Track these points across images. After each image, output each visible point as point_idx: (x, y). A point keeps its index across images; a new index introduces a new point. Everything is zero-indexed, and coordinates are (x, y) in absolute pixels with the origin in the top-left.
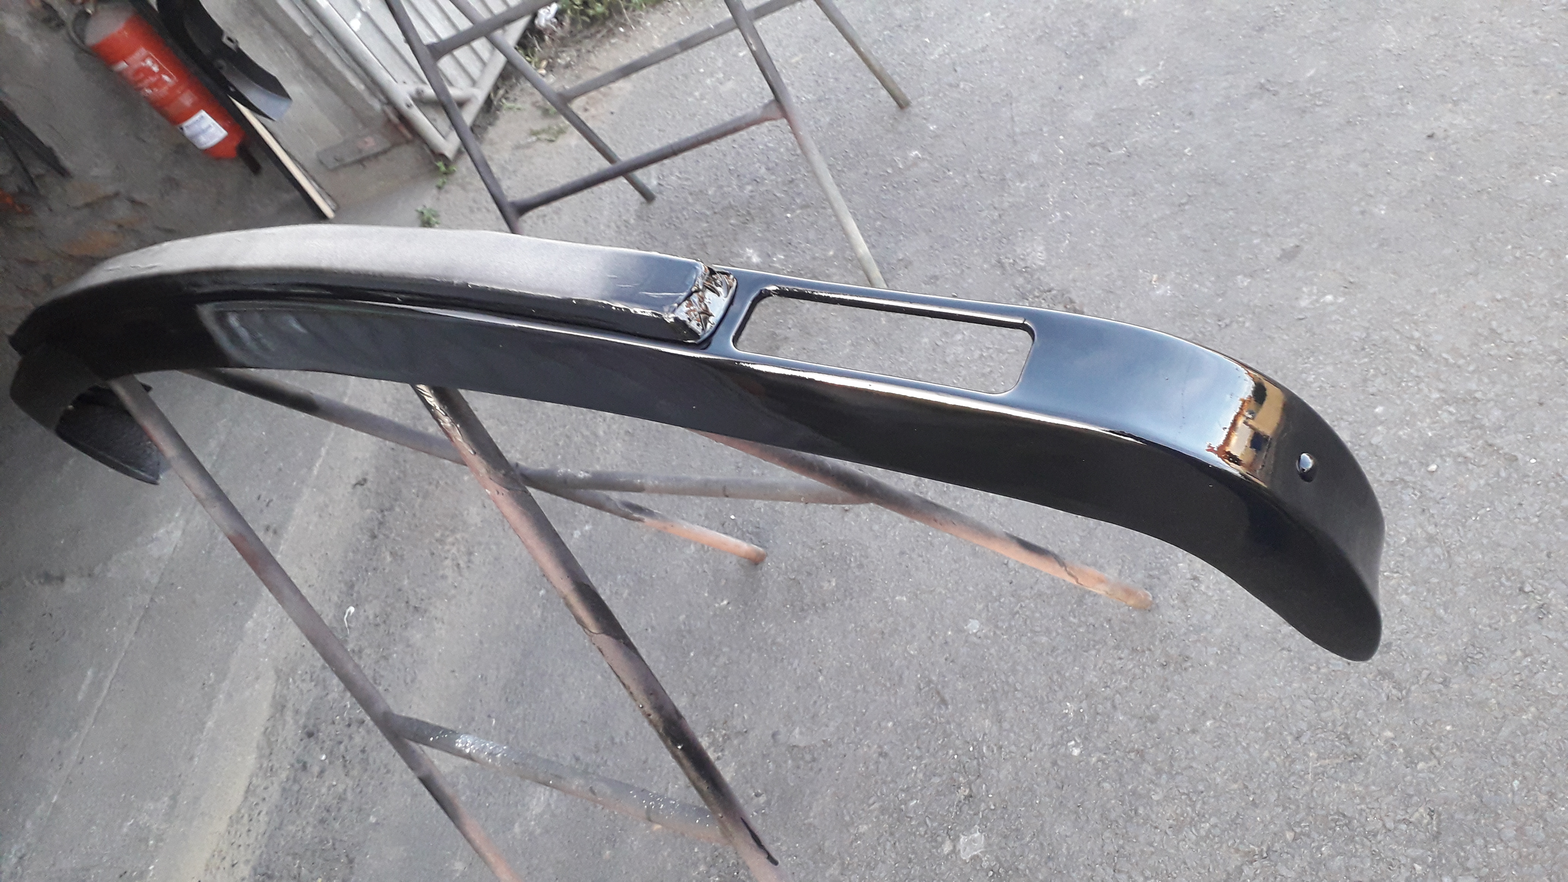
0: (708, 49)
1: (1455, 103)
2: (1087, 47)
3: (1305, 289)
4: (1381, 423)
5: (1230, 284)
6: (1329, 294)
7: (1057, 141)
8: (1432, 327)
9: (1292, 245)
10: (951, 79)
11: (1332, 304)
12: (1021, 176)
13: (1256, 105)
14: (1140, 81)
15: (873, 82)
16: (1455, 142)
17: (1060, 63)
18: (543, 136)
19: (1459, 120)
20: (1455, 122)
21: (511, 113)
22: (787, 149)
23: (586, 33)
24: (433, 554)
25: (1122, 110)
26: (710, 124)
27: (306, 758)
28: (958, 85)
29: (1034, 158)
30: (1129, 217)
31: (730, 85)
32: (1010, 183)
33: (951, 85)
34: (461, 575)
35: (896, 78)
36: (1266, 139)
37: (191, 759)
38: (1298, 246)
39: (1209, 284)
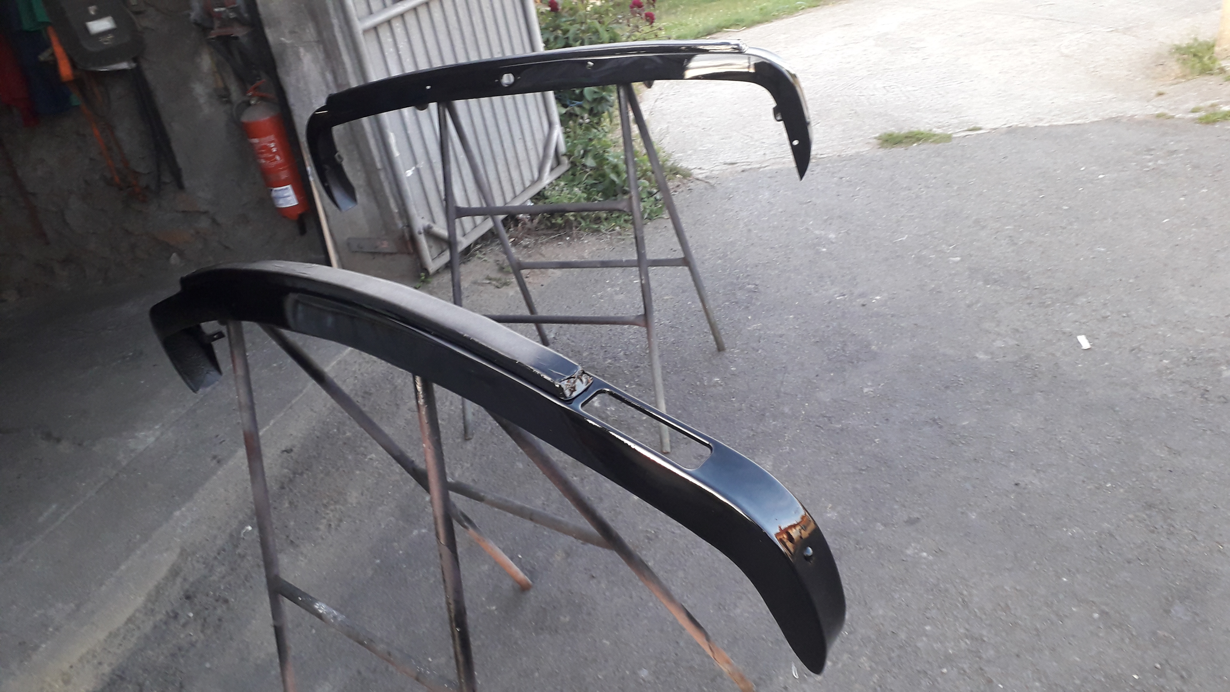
0: (617, 271)
1: (1038, 471)
2: (843, 358)
3: (913, 545)
4: (926, 636)
5: (871, 526)
6: (925, 552)
7: (804, 406)
8: (975, 592)
9: (915, 516)
10: (755, 345)
11: (925, 558)
12: (775, 418)
13: (927, 429)
14: (866, 390)
15: (707, 329)
16: (1029, 493)
17: (823, 361)
18: (494, 282)
19: (1036, 481)
20: (1033, 482)
21: (480, 261)
22: (641, 347)
23: (545, 232)
24: (317, 512)
25: (849, 402)
26: (599, 314)
27: (180, 612)
28: (758, 351)
29: (786, 410)
30: (828, 465)
31: (621, 297)
32: (767, 419)
33: (753, 348)
34: (329, 532)
35: (723, 333)
36: (925, 451)
37: (101, 585)
38: (918, 518)
39: (859, 521)
